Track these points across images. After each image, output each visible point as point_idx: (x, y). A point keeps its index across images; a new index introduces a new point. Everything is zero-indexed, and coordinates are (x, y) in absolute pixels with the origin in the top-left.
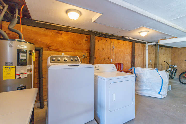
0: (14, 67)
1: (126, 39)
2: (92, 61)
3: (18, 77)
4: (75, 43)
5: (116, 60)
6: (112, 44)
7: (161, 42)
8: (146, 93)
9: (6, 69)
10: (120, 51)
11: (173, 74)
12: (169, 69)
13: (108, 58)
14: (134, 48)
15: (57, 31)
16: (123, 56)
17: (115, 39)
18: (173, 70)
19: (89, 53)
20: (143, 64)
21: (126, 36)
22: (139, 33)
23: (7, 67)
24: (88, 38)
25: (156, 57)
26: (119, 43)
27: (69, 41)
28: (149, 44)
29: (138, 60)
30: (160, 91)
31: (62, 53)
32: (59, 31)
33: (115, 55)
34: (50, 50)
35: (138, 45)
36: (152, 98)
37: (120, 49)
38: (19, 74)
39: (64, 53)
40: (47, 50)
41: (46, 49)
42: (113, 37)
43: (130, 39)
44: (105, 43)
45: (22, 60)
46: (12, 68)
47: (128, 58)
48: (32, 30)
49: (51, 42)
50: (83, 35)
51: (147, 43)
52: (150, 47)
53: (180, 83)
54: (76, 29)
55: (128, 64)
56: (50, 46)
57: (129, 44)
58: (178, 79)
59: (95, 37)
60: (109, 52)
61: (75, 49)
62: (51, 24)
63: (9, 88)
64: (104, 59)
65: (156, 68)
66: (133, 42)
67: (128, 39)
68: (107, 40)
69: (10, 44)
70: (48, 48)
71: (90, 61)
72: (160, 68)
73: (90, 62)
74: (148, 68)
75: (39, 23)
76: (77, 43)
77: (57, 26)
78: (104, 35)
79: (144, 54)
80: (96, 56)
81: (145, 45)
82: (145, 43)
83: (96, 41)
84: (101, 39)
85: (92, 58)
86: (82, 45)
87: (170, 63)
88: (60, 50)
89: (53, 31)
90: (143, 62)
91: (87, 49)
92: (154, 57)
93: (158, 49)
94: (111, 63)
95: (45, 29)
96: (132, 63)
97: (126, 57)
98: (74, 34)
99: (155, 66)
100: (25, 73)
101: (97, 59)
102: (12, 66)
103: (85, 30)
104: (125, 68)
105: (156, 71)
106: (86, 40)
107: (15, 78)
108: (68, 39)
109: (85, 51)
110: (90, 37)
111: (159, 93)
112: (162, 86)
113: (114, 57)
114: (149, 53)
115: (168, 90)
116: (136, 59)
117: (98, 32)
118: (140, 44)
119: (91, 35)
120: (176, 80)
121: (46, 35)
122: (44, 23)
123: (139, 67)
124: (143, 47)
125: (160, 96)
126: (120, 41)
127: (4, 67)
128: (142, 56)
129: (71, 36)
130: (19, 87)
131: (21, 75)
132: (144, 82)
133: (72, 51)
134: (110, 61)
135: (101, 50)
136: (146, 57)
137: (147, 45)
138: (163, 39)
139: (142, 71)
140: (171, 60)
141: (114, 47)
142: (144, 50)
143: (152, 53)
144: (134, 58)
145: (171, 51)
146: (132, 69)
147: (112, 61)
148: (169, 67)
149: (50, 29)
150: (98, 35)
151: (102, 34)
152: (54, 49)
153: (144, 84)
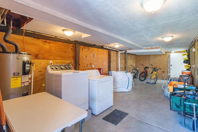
0: (20, 77)
1: (104, 48)
2: (77, 68)
3: (23, 85)
4: (62, 51)
5: (97, 66)
6: (93, 52)
7: (129, 51)
8: (119, 90)
9: (13, 78)
10: (99, 58)
11: (136, 74)
12: (134, 71)
13: (90, 64)
14: (110, 55)
15: (45, 40)
16: (102, 62)
17: (95, 48)
18: (136, 71)
19: (74, 60)
20: (117, 68)
21: (104, 46)
22: (114, 45)
23: (15, 77)
24: (74, 47)
25: (125, 62)
26: (98, 51)
27: (57, 50)
28: (121, 52)
29: (113, 65)
30: (128, 87)
31: (50, 61)
32: (47, 40)
33: (96, 61)
34: (38, 59)
35: (113, 52)
36: (123, 93)
37: (99, 57)
38: (24, 83)
39: (52, 61)
40: (35, 59)
41: (34, 57)
42: (94, 46)
43: (107, 48)
44: (87, 51)
45: (27, 70)
46: (19, 78)
47: (106, 64)
48: (19, 39)
49: (39, 51)
50: (70, 44)
51: (119, 51)
52: (121, 54)
53: (140, 80)
54: (63, 39)
55: (106, 69)
56: (37, 55)
57: (106, 52)
58: (139, 78)
59: (80, 46)
60: (91, 59)
61: (62, 57)
62: (40, 34)
63: (11, 96)
64: (87, 65)
65: (125, 71)
66: (109, 51)
67: (105, 48)
68: (89, 49)
69: (17, 57)
70: (36, 56)
71: (76, 67)
72: (128, 70)
73: (75, 69)
74: (120, 71)
75: (27, 32)
76: (64, 52)
77: (46, 36)
78: (87, 44)
79: (117, 60)
80: (80, 63)
81: (118, 52)
82: (118, 51)
83: (81, 49)
84: (85, 48)
85: (77, 65)
86: (68, 53)
87: (134, 67)
88: (48, 59)
89: (41, 40)
90: (117, 66)
91: (72, 57)
92: (124, 62)
93: (127, 56)
94: (92, 69)
95: (32, 38)
96: (109, 67)
97: (104, 63)
98: (61, 43)
99: (125, 69)
100: (28, 82)
101: (81, 65)
102: (19, 76)
103: (71, 40)
104: (104, 72)
105: (125, 73)
106: (72, 49)
107: (21, 86)
108: (55, 48)
109: (71, 58)
110: (75, 47)
111: (127, 88)
112: (129, 83)
113: (95, 63)
114: (121, 59)
115: (132, 86)
116: (112, 64)
117: (82, 42)
118: (114, 52)
119: (77, 45)
120: (138, 79)
121: (33, 44)
122: (33, 32)
123: (114, 70)
124: (116, 54)
125: (127, 91)
126: (99, 49)
127: (12, 77)
128: (116, 61)
129: (58, 45)
130: (24, 94)
131: (25, 83)
132: (118, 82)
133: (60, 59)
134: (92, 66)
135: (85, 57)
136: (119, 62)
137: (120, 52)
138: (129, 50)
139: (116, 73)
140: (135, 64)
141: (95, 55)
142: (117, 56)
143: (123, 59)
144: (110, 63)
145: (135, 57)
146: (109, 73)
147: (93, 66)
148: (134, 69)
149: (38, 38)
150: (82, 45)
151: (86, 44)
152: (42, 57)
153: (118, 83)
